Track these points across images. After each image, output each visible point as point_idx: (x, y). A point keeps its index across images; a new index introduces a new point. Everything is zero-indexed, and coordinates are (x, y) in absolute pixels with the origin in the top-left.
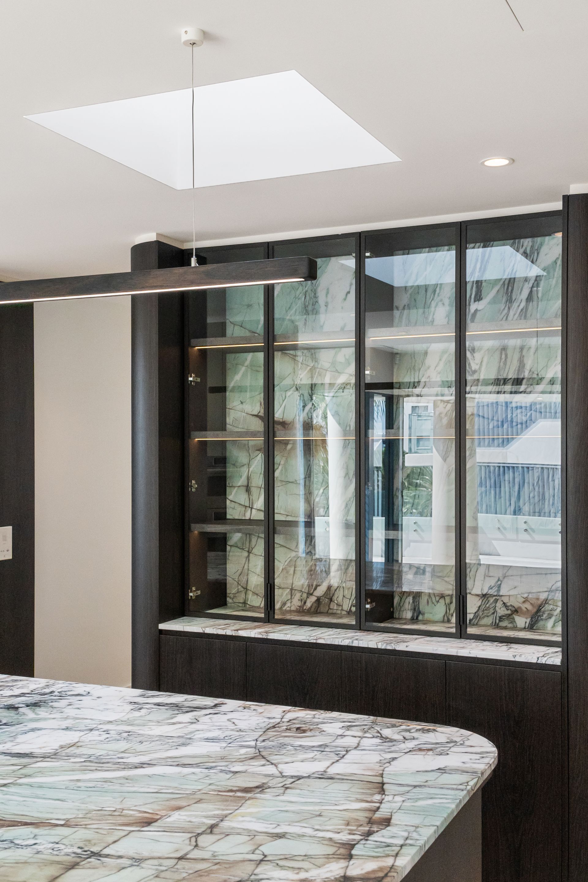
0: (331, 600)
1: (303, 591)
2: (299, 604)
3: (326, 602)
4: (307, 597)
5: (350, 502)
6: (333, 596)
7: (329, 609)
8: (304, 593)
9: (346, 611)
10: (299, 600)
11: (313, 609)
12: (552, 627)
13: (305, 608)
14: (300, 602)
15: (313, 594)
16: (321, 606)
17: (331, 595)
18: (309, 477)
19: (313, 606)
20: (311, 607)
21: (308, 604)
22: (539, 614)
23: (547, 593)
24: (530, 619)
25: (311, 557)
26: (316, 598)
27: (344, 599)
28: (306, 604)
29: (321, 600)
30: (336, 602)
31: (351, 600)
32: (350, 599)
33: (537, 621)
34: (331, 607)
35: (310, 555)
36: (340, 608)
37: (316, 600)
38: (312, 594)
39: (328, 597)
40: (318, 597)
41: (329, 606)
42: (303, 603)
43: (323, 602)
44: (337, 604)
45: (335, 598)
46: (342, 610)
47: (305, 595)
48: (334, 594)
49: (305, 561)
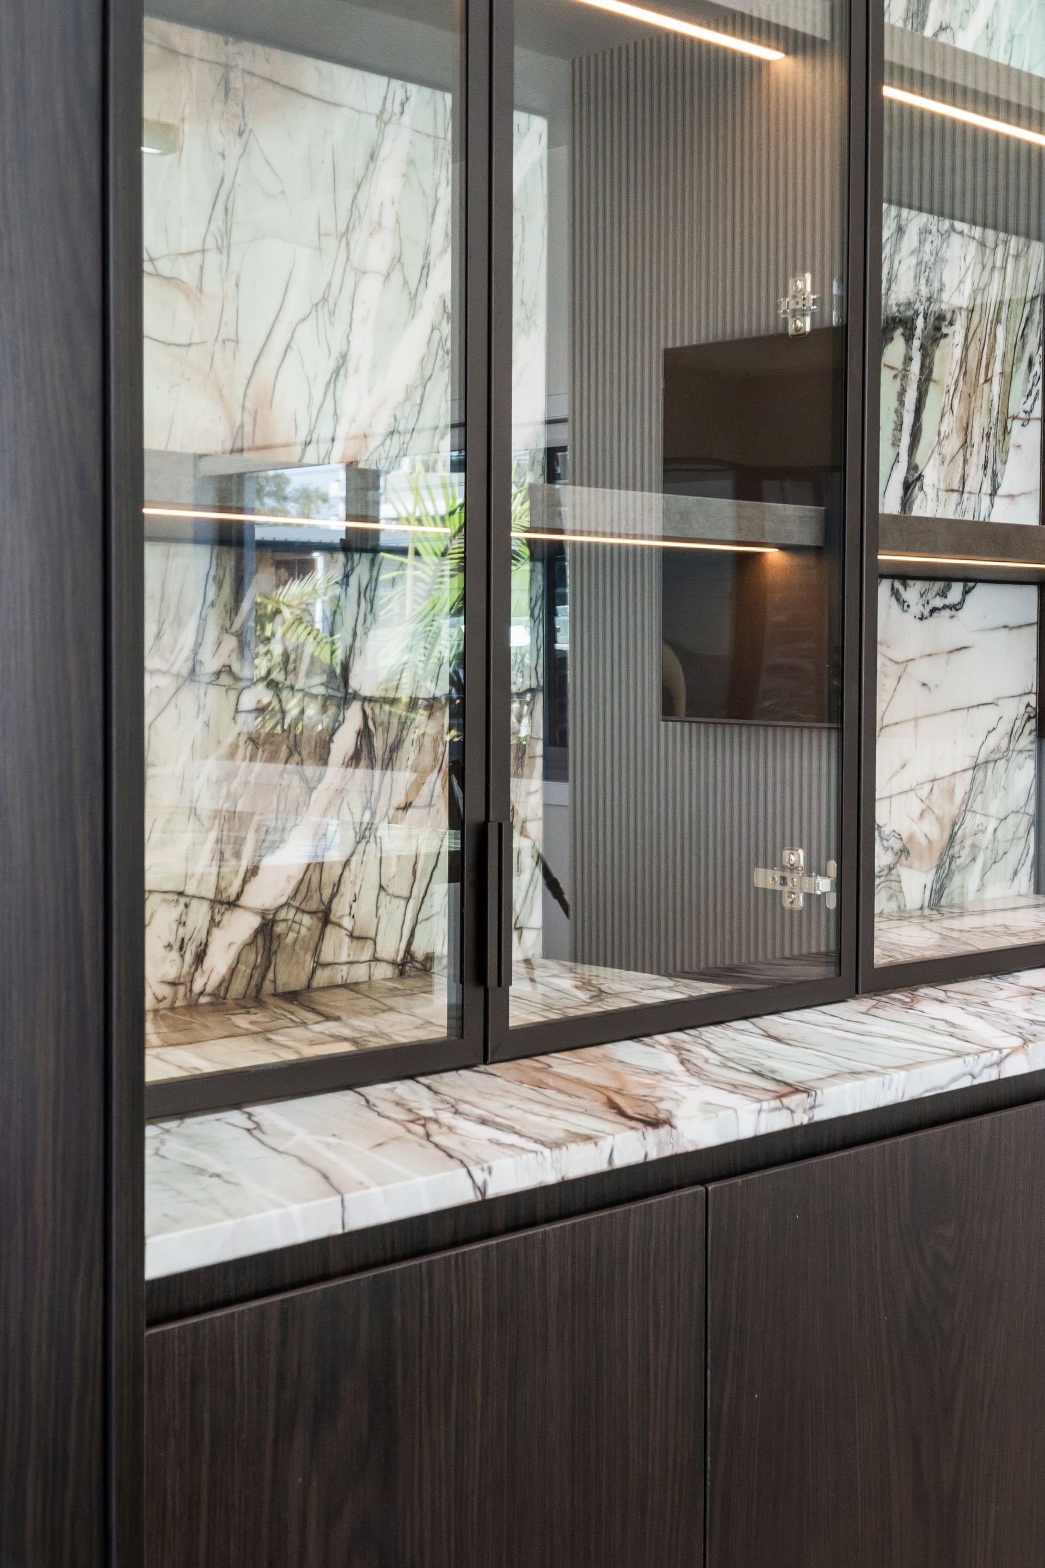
0: (325, 918)
1: (190, 890)
3: (303, 931)
4: (214, 923)
5: (408, 406)
6: (333, 896)
7: (319, 964)
8: (194, 903)
9: (393, 963)
10: (169, 946)
11: (238, 987)
12: (978, 891)
13: (197, 987)
14: (175, 955)
15: (244, 901)
16: (280, 959)
17: (327, 893)
18: (219, 249)
19: (242, 967)
20: (233, 971)
22: (951, 852)
23: (970, 773)
24: (934, 870)
25: (233, 695)
26: (256, 922)
27: (384, 899)
28: (208, 962)
29: (280, 928)
30: (347, 923)
31: (412, 902)
32: (408, 899)
33: (949, 875)
34: (327, 955)
35: (228, 689)
36: (366, 955)
37: (258, 932)
38: (233, 904)
39: (314, 905)
40: (263, 914)
41: (317, 951)
42: (189, 958)
43: (292, 936)
44: (351, 936)
45: (340, 908)
46: (375, 959)
47: (199, 915)
48: (338, 885)
49: (199, 725)
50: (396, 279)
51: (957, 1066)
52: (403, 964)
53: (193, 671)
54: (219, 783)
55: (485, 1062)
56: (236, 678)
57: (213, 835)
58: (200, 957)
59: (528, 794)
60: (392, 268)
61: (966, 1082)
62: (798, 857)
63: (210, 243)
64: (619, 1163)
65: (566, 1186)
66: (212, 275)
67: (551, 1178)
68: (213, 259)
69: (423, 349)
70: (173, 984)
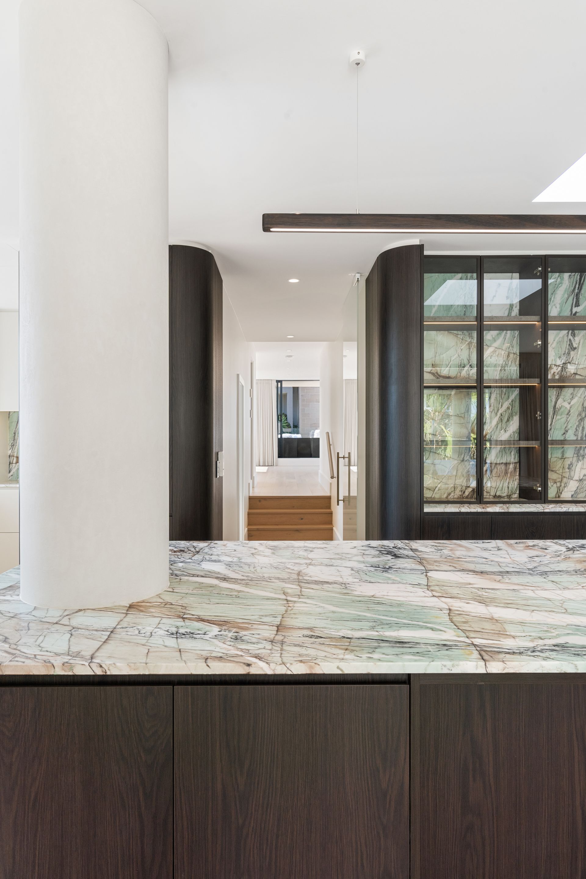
1: (463, 485)
2: (460, 493)
4: (466, 489)
11: (469, 496)
13: (464, 496)
20: (469, 495)
21: (467, 493)
29: (475, 490)
30: (485, 490)
36: (489, 494)
38: (469, 487)
40: (473, 488)
46: (490, 495)
47: (464, 488)
50: (493, 412)
51: (535, 509)
52: (495, 496)
53: (463, 460)
54: (467, 473)
55: (480, 503)
56: (469, 461)
57: (466, 479)
58: (464, 492)
59: (516, 476)
60: (493, 411)
61: (537, 511)
62: (538, 485)
63: (466, 411)
64: (478, 511)
65: (471, 512)
66: (466, 416)
67: (469, 511)
68: (466, 414)
69: (498, 420)
70: (460, 495)
